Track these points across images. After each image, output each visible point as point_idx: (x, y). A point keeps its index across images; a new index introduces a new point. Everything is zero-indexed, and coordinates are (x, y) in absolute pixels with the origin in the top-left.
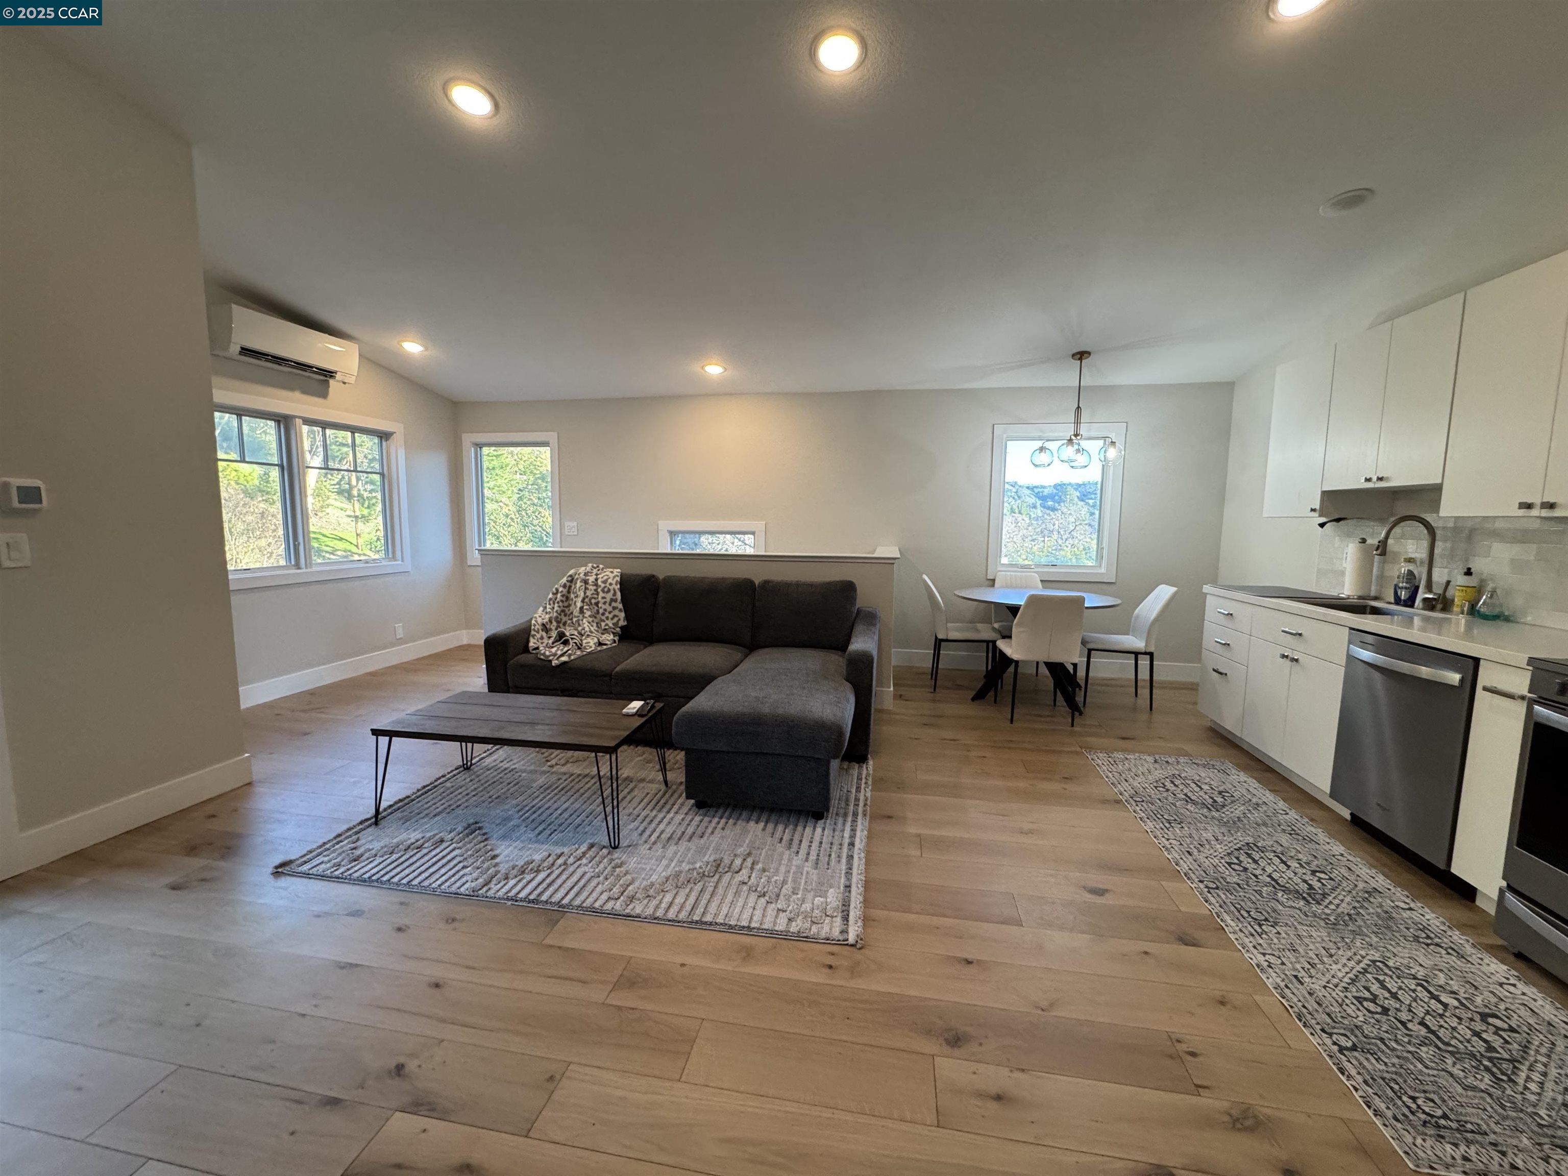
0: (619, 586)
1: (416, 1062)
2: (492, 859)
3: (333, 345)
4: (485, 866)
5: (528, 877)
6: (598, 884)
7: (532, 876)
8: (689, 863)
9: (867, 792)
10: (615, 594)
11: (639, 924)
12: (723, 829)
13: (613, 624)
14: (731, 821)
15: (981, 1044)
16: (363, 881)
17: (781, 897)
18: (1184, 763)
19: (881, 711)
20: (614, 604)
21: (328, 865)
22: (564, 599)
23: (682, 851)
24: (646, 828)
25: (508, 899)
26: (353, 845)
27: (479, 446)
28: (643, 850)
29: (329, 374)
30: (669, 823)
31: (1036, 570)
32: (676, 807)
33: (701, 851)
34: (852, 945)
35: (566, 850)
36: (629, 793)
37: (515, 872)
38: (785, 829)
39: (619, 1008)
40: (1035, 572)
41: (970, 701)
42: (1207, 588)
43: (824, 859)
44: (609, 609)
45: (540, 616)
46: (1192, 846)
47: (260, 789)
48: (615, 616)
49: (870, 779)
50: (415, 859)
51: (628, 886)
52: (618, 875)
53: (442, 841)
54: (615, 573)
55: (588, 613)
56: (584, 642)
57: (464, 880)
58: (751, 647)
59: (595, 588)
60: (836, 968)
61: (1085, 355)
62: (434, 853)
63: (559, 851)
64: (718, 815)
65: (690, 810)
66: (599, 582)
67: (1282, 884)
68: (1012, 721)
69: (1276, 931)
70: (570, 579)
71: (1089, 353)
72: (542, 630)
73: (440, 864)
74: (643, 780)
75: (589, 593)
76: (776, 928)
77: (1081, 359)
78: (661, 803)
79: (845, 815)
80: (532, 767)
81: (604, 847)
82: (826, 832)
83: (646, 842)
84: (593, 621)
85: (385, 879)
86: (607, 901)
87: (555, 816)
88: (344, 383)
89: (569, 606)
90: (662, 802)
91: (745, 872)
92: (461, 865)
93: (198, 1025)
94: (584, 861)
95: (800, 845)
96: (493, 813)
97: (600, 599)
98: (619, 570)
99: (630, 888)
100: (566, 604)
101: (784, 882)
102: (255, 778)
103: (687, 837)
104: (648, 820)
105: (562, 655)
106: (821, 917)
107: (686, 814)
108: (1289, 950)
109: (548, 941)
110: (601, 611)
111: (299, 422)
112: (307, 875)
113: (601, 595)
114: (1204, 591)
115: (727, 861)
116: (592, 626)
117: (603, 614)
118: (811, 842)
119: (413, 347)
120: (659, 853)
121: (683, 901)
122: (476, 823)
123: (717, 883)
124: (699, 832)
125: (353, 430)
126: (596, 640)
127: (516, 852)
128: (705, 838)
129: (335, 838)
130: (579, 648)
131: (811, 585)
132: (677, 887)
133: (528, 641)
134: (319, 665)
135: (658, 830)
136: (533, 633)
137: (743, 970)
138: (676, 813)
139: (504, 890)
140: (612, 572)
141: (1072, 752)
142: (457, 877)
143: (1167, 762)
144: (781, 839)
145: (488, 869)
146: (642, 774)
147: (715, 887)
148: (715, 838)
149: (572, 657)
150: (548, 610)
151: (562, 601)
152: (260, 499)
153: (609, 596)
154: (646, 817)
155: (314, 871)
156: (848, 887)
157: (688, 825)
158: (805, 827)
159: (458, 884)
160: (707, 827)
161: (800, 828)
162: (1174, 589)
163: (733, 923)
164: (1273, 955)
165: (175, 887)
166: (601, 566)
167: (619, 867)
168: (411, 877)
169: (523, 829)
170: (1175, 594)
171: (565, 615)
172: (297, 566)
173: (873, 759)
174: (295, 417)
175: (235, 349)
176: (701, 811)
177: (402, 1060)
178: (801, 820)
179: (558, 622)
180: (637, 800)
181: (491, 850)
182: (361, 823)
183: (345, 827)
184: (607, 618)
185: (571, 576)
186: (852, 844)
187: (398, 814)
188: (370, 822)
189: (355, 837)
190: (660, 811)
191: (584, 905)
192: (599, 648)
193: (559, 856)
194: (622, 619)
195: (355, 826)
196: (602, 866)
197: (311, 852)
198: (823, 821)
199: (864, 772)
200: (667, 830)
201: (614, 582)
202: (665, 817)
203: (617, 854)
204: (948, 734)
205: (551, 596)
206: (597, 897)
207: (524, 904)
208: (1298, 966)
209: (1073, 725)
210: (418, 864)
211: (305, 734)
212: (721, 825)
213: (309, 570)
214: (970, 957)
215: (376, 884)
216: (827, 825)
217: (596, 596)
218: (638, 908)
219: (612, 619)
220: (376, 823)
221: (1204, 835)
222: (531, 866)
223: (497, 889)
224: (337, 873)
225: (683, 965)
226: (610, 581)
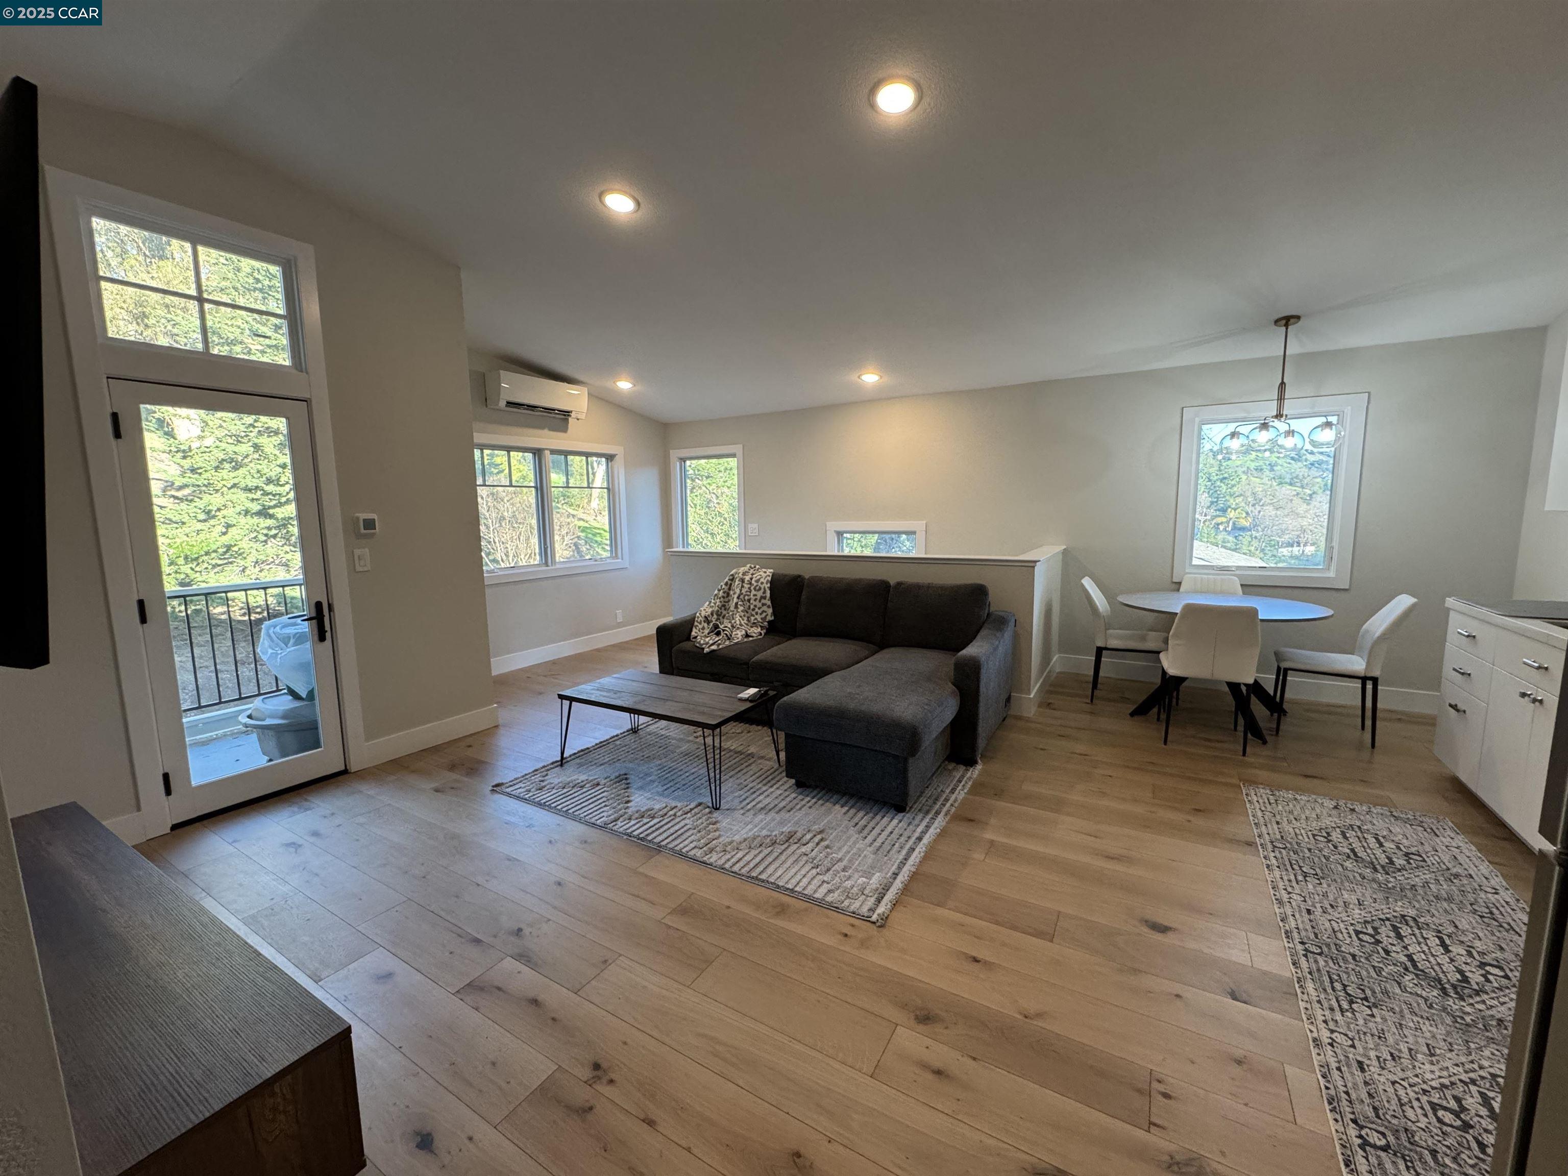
0: (769, 585)
1: (530, 930)
2: (626, 803)
3: (573, 390)
4: (619, 807)
5: (645, 820)
6: (692, 834)
7: (648, 820)
8: (769, 830)
9: (960, 794)
10: (764, 592)
11: (709, 870)
12: (810, 807)
13: (762, 619)
14: (820, 802)
15: (946, 1028)
16: (540, 805)
17: (831, 872)
18: (1378, 814)
19: (1019, 718)
20: (763, 601)
21: (523, 790)
22: (725, 595)
23: (767, 820)
24: (747, 797)
25: (625, 834)
26: (543, 779)
27: (683, 460)
28: (738, 814)
29: (566, 414)
30: (768, 796)
31: (1238, 572)
32: (780, 783)
33: (782, 823)
34: (874, 923)
35: (679, 805)
36: (747, 767)
37: (637, 815)
38: (865, 815)
39: (669, 927)
40: (1235, 575)
41: (1129, 716)
42: (1450, 602)
43: (887, 847)
44: (759, 605)
45: (705, 610)
46: (1318, 905)
47: (502, 731)
48: (764, 611)
49: (970, 783)
50: (576, 794)
51: (714, 840)
52: (709, 831)
53: (598, 784)
54: (768, 573)
55: (741, 608)
56: (734, 633)
57: (602, 815)
58: (882, 645)
59: (749, 586)
60: (850, 937)
61: (1292, 321)
62: (590, 792)
63: (674, 805)
64: (812, 795)
65: (790, 787)
66: (753, 582)
67: (1420, 967)
68: (1165, 743)
69: (1370, 1013)
70: (731, 577)
71: (1298, 318)
72: (704, 622)
73: (590, 801)
74: (762, 757)
75: (744, 591)
76: (815, 896)
77: (1287, 325)
78: (768, 779)
79: (927, 812)
80: (682, 736)
81: (709, 807)
82: (900, 825)
83: (742, 808)
84: (744, 616)
85: (553, 805)
86: (693, 848)
87: (683, 777)
88: (578, 419)
89: (729, 601)
90: (770, 778)
91: (810, 845)
92: (603, 804)
93: (424, 877)
94: (689, 815)
95: (871, 831)
96: (640, 769)
97: (752, 596)
98: (772, 570)
99: (714, 842)
100: (726, 600)
101: (840, 860)
102: (501, 722)
103: (777, 809)
104: (752, 791)
105: (712, 644)
106: (857, 894)
107: (786, 790)
108: (1372, 1035)
109: (641, 870)
110: (752, 607)
111: (547, 453)
112: (509, 795)
113: (753, 592)
114: (1446, 605)
115: (799, 835)
116: (743, 620)
117: (753, 610)
118: (882, 831)
119: (624, 385)
120: (748, 819)
121: (750, 859)
122: (626, 774)
123: (784, 850)
124: (788, 808)
125: (587, 455)
126: (744, 632)
127: (645, 800)
128: (791, 813)
129: (533, 772)
130: (729, 639)
131: (942, 588)
132: (750, 847)
133: (691, 631)
134: (560, 642)
135: (757, 800)
136: (696, 623)
137: (770, 921)
138: (778, 788)
139: (625, 827)
140: (765, 572)
141: (1226, 784)
142: (598, 812)
143: (1353, 810)
144: (857, 824)
145: (620, 810)
146: (762, 753)
147: (781, 853)
148: (799, 815)
149: (721, 647)
150: (712, 604)
151: (723, 597)
152: (563, 502)
153: (760, 594)
154: (752, 788)
155: (513, 793)
156: (896, 875)
157: (783, 800)
158: (883, 817)
159: (597, 818)
160: (797, 804)
161: (878, 817)
162: (1414, 600)
163: (781, 884)
164: (1346, 1035)
165: (437, 790)
166: (757, 567)
167: (713, 824)
168: (570, 807)
169: (656, 783)
170: (1414, 606)
171: (725, 609)
172: (546, 564)
173: (984, 764)
174: (544, 449)
175: (502, 404)
176: (800, 790)
177: (522, 926)
178: (884, 810)
179: (718, 615)
180: (751, 773)
181: (628, 796)
182: (553, 763)
183: (541, 765)
184: (757, 613)
185: (732, 575)
186: (920, 839)
187: (578, 761)
188: (556, 764)
189: (545, 773)
190: (765, 785)
191: (676, 848)
192: (745, 640)
193: (672, 809)
194: (770, 614)
195: (548, 765)
196: (700, 821)
197: (516, 779)
198: (902, 814)
199: (969, 774)
200: (764, 802)
201: (765, 582)
202: (766, 790)
203: (716, 814)
204: (1080, 748)
205: (716, 592)
206: (686, 845)
207: (635, 840)
208: (1372, 1054)
209: (1244, 754)
210: (577, 799)
211: (541, 694)
212: (810, 804)
213: (553, 567)
214: (980, 956)
215: (547, 808)
216: (905, 819)
217: (748, 593)
218: (713, 858)
219: (761, 614)
220: (562, 765)
221: (1346, 896)
222: (649, 813)
223: (620, 826)
224: (527, 796)
225: (728, 907)
226: (762, 580)
